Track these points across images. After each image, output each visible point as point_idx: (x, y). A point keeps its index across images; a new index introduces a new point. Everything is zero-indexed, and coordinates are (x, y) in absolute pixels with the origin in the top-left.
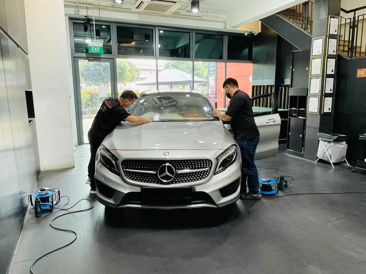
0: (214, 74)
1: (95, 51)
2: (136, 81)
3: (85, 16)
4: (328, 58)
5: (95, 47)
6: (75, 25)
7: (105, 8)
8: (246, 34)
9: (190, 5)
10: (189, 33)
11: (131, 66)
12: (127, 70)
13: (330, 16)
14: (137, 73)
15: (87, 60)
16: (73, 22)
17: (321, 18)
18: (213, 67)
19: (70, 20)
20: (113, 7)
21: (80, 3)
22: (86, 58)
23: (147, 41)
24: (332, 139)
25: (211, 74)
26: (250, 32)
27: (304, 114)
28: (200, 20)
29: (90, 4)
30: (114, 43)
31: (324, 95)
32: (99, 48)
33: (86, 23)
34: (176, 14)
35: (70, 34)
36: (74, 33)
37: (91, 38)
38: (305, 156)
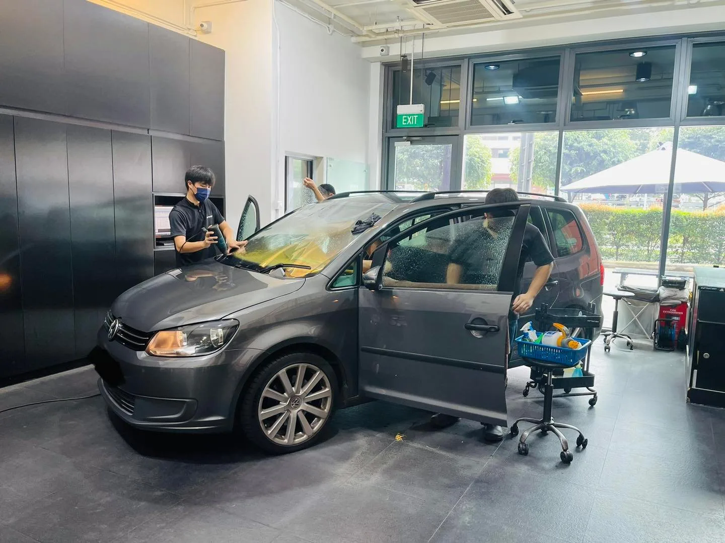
1: (408, 123)
5: (409, 115)
15: (409, 142)
16: (394, 71)
22: (406, 138)
32: (416, 116)
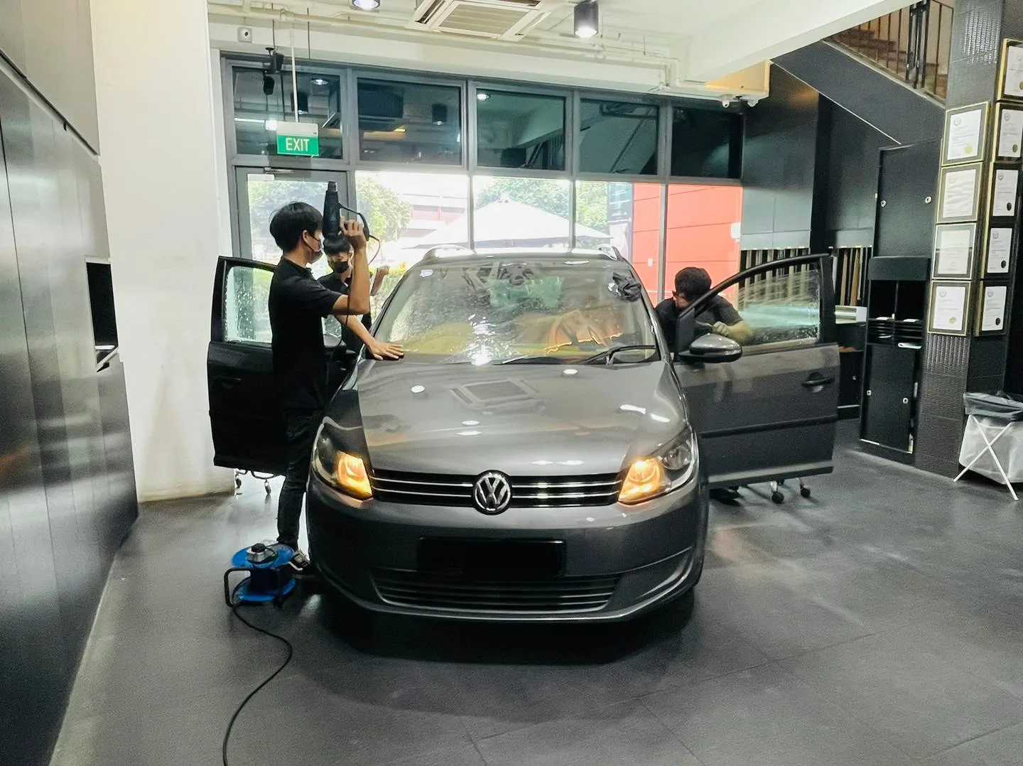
0: (624, 217)
1: (295, 149)
2: (398, 238)
3: (267, 49)
4: (997, 167)
5: (296, 138)
6: (238, 74)
7: (324, 25)
8: (725, 103)
9: (572, 18)
10: (564, 99)
11: (387, 197)
12: (376, 206)
13: (1005, 41)
14: (400, 216)
15: (273, 176)
16: (233, 67)
17: (966, 51)
18: (622, 197)
19: (224, 59)
20: (349, 21)
21: (253, 9)
22: (269, 169)
23: (439, 123)
24: (1011, 414)
25: (615, 218)
26: (738, 97)
27: (917, 334)
28: (597, 61)
29: (283, 12)
30: (348, 131)
31: (982, 279)
32: (307, 140)
33: (270, 70)
34: (529, 44)
35: (225, 102)
36: (235, 102)
37: (285, 114)
38: (918, 460)
